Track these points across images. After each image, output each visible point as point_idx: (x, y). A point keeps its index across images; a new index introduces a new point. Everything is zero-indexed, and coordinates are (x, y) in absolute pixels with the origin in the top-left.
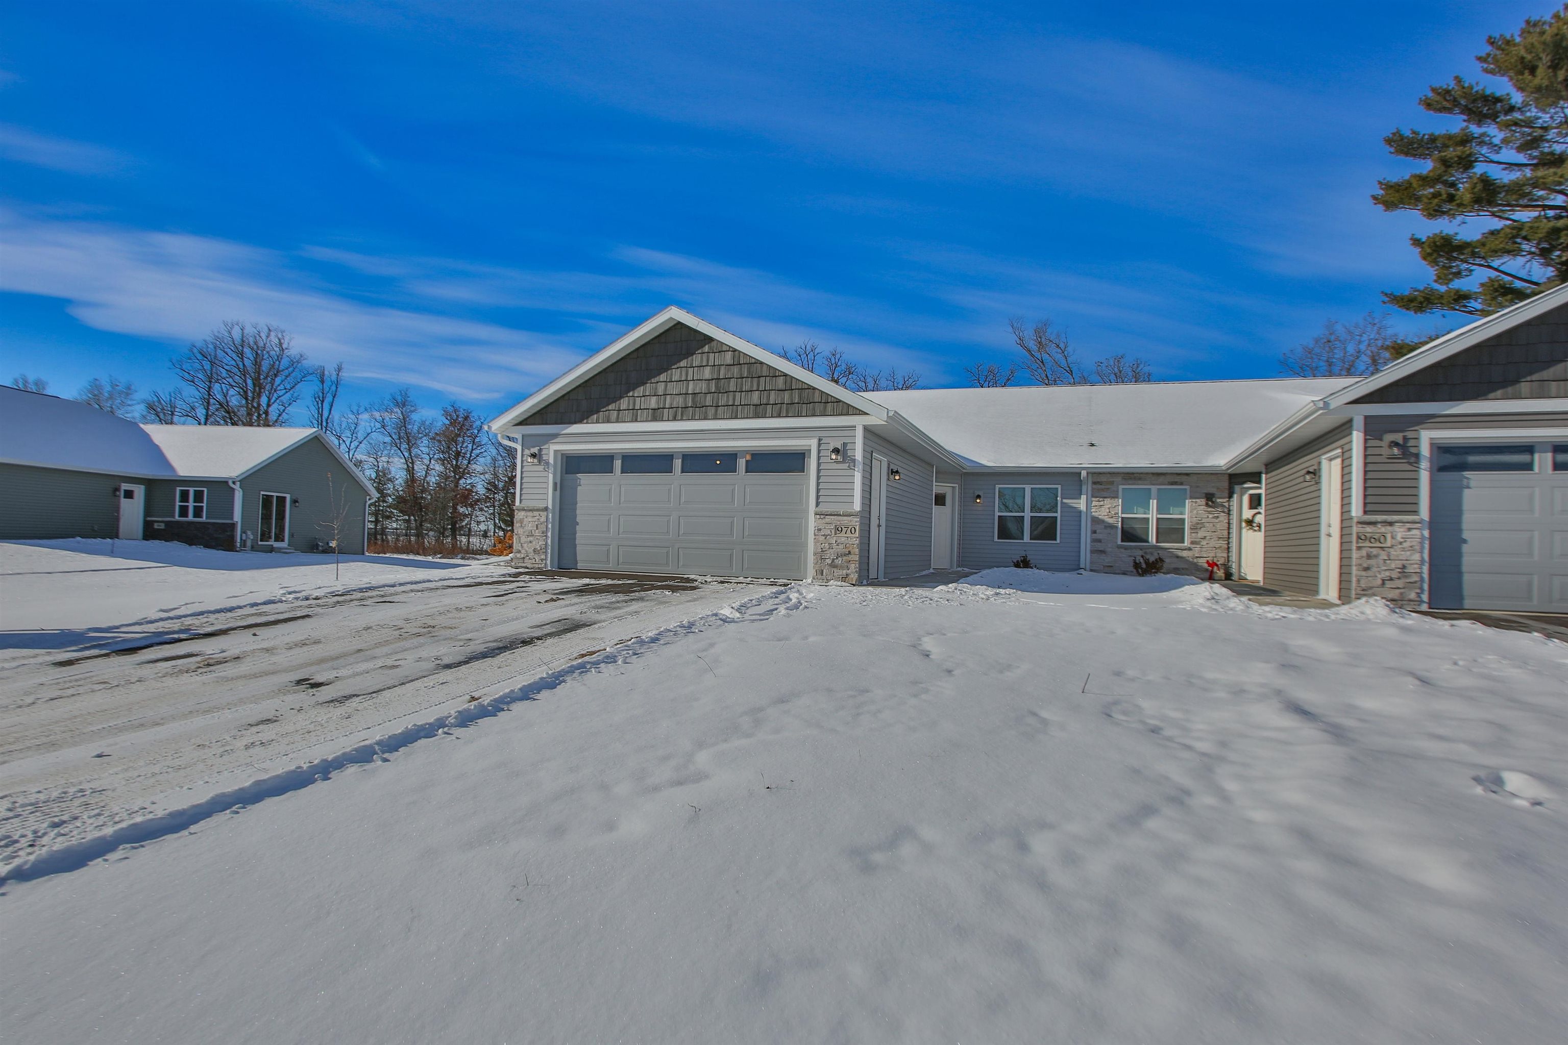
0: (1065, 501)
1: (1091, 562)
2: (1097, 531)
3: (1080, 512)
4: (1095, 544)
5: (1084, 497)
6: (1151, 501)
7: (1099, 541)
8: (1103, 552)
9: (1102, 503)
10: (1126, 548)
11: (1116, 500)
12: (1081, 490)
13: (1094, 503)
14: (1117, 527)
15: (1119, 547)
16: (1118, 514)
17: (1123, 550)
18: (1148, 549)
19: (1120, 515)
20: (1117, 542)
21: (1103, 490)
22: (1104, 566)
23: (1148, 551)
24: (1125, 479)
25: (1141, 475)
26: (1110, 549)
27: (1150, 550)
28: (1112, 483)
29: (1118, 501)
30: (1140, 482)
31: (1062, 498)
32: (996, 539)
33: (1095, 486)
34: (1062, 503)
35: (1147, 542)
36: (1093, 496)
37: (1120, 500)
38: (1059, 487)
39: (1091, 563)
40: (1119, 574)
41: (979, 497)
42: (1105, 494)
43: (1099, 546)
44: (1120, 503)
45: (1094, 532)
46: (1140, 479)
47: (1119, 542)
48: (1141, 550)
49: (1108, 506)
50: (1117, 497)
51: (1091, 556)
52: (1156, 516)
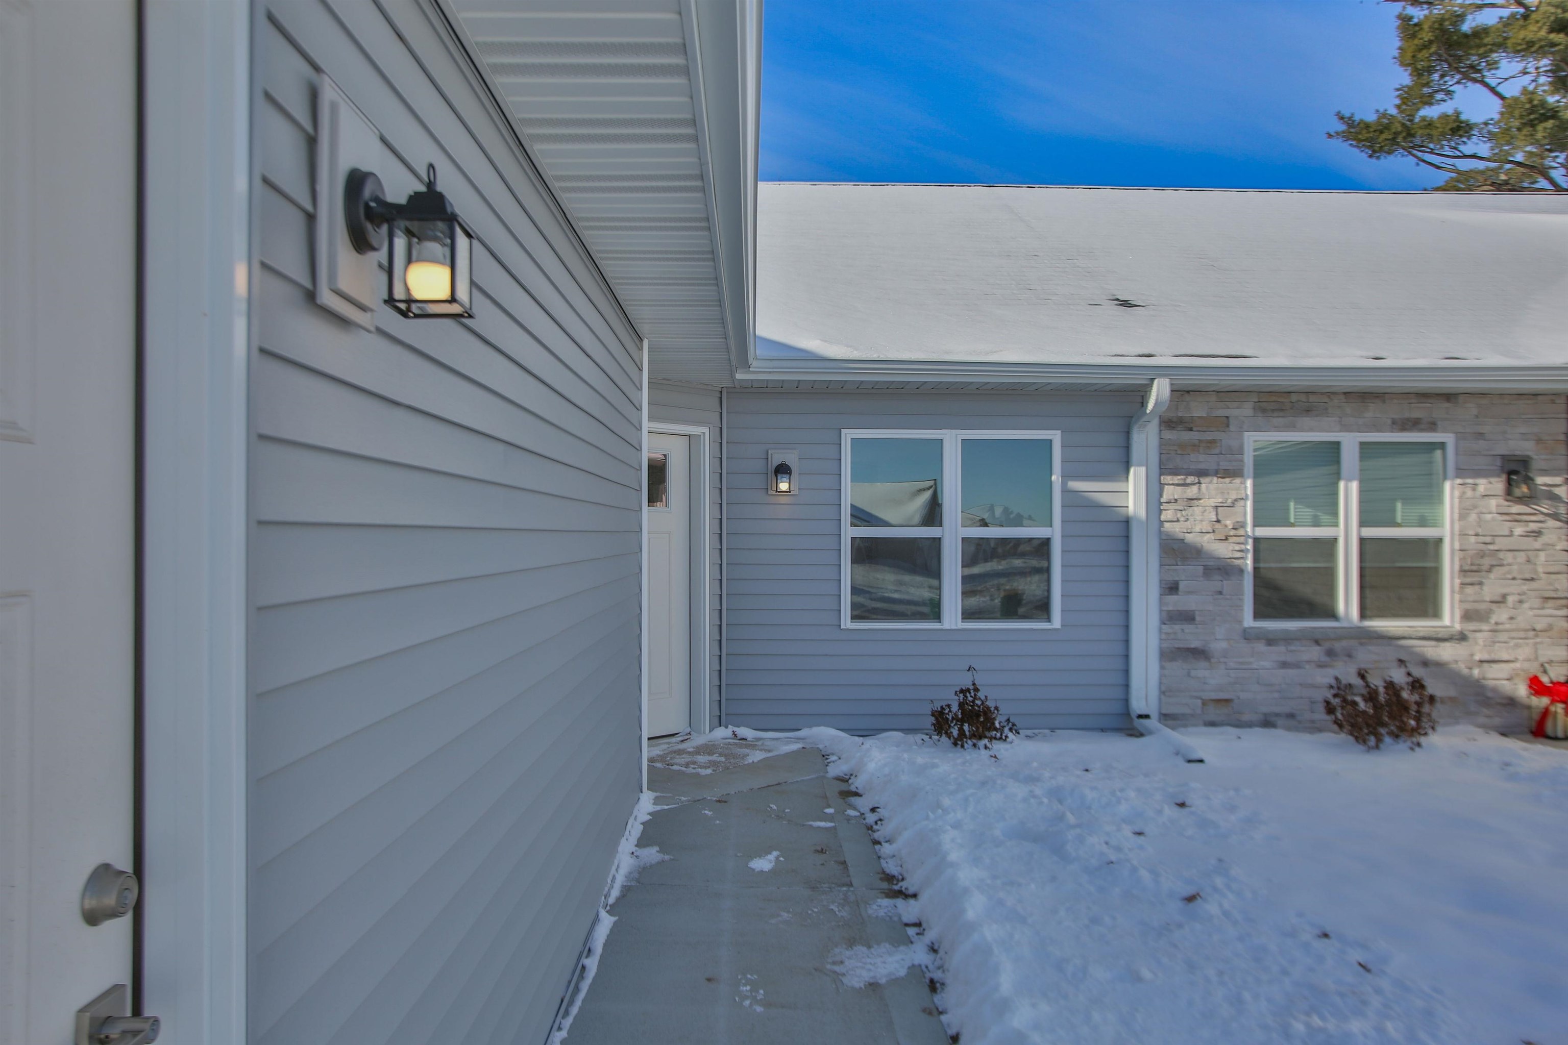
0: (1076, 485)
1: (1164, 692)
2: (1182, 586)
3: (1127, 522)
4: (1177, 627)
5: (1137, 477)
6: (1342, 484)
7: (1188, 617)
8: (1199, 654)
9: (1192, 491)
10: (1271, 640)
11: (1238, 481)
12: (1127, 448)
13: (1169, 492)
14: (1241, 571)
15: (1248, 636)
16: (1243, 525)
17: (1261, 647)
18: (1339, 638)
19: (1249, 529)
20: (1240, 622)
21: (1195, 446)
22: (1204, 703)
23: (1338, 646)
24: (1264, 411)
25: (1312, 398)
26: (1224, 645)
27: (1344, 643)
28: (1225, 422)
29: (1244, 483)
30: (1307, 421)
31: (1065, 477)
32: (847, 622)
33: (1168, 435)
34: (1065, 491)
35: (1331, 614)
36: (1164, 469)
37: (1249, 483)
38: (1056, 436)
39: (1162, 693)
40: (1250, 725)
41: (782, 470)
42: (1203, 460)
43: (1191, 636)
44: (1249, 492)
45: (1172, 588)
46: (1308, 411)
47: (1248, 620)
48: (1317, 642)
49: (1213, 502)
50: (1235, 473)
51: (1162, 668)
52: (1359, 532)
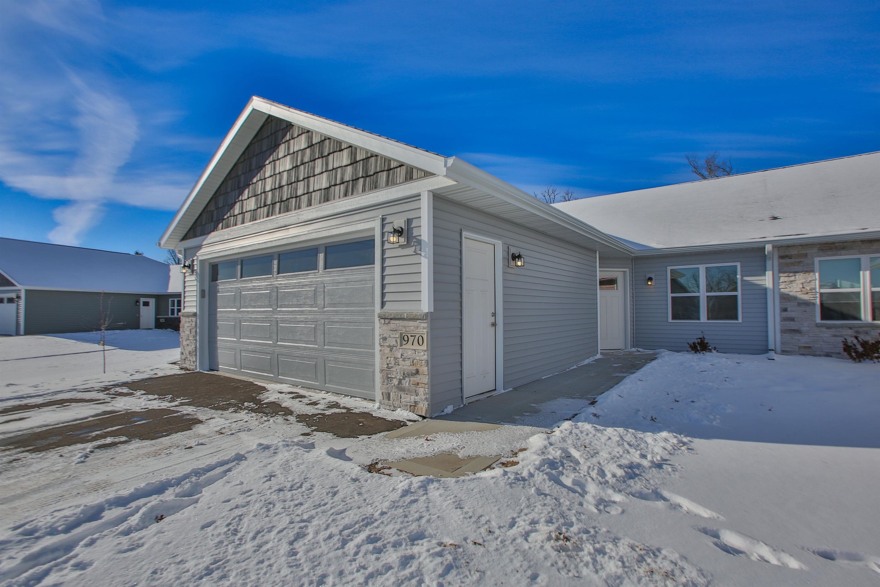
0: (746, 278)
1: (783, 343)
2: (789, 309)
3: (766, 289)
4: (787, 323)
5: (769, 274)
6: (861, 273)
7: (792, 319)
8: (797, 331)
9: (792, 278)
10: (829, 327)
11: (812, 274)
12: (765, 266)
13: (782, 279)
14: (814, 304)
15: (818, 326)
16: (815, 289)
17: (824, 329)
18: (861, 327)
19: (817, 290)
20: (815, 321)
21: (793, 264)
22: (799, 347)
23: (860, 330)
24: (822, 250)
25: (845, 244)
26: (807, 328)
27: (864, 329)
28: (806, 255)
29: (815, 275)
30: (843, 252)
31: (742, 276)
32: (670, 320)
33: (782, 261)
34: (742, 280)
35: (859, 319)
36: (780, 272)
37: (817, 274)
38: (738, 265)
39: (782, 344)
40: (820, 355)
41: (650, 279)
42: (796, 268)
43: (792, 325)
44: (817, 277)
45: (785, 310)
46: (843, 248)
47: (818, 320)
48: (850, 328)
49: (801, 282)
50: (813, 271)
51: (782, 335)
52: (870, 289)
